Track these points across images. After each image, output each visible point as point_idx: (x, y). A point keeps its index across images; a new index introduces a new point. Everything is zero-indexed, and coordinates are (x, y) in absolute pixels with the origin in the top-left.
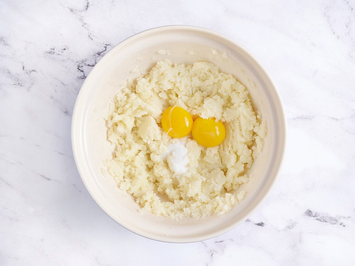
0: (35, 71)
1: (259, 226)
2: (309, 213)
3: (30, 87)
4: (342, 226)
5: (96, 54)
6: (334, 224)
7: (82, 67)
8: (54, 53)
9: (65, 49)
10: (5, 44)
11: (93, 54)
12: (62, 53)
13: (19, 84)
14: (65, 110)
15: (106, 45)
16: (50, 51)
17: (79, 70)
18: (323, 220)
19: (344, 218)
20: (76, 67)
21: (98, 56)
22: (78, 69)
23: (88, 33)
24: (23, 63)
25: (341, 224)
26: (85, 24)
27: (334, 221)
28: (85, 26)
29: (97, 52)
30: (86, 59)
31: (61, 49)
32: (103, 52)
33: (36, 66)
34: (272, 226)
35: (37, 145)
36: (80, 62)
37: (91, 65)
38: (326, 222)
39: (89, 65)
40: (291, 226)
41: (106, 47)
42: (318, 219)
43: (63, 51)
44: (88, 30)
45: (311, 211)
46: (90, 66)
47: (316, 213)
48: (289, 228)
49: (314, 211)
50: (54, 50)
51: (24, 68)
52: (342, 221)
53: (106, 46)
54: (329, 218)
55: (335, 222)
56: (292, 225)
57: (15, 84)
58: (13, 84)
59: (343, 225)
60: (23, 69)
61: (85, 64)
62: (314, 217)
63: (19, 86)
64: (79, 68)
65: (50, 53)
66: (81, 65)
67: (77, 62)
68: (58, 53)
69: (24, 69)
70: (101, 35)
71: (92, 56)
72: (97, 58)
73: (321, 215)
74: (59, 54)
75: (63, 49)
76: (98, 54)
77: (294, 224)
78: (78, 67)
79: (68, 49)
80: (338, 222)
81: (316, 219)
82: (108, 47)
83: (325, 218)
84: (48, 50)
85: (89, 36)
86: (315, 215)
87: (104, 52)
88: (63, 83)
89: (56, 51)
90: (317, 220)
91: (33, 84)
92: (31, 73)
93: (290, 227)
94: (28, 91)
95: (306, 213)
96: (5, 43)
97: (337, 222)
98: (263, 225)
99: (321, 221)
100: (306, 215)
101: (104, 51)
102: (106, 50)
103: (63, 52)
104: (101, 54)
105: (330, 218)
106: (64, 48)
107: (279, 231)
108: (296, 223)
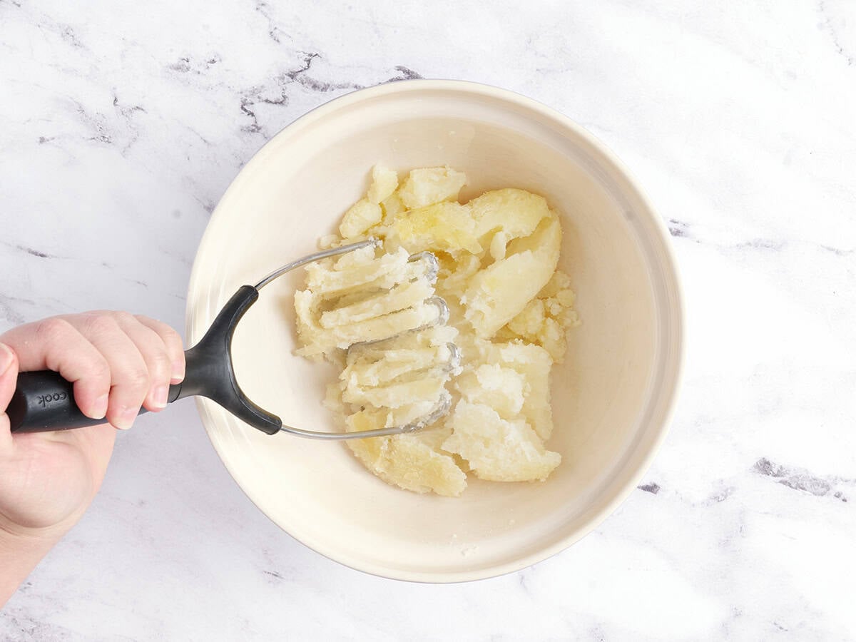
0: (142, 109)
1: (647, 492)
2: (765, 467)
3: (129, 146)
4: (839, 501)
5: (285, 76)
6: (822, 495)
7: (252, 104)
8: (188, 69)
9: (213, 62)
10: (76, 45)
11: (278, 75)
12: (207, 70)
13: (103, 137)
14: (207, 204)
15: (310, 55)
16: (180, 64)
17: (246, 110)
18: (796, 483)
19: (846, 481)
20: (238, 104)
21: (291, 80)
22: (242, 108)
23: (270, 26)
24: (114, 89)
25: (838, 496)
26: (263, 5)
27: (822, 487)
28: (263, 7)
29: (288, 72)
30: (262, 87)
31: (205, 60)
32: (301, 71)
33: (143, 97)
34: (677, 493)
35: (139, 283)
36: (248, 93)
37: (273, 101)
38: (803, 489)
39: (267, 101)
40: (723, 495)
41: (309, 61)
42: (784, 483)
43: (209, 64)
44: (270, 20)
45: (768, 463)
46: (270, 102)
47: (781, 468)
48: (717, 498)
49: (777, 461)
50: (188, 61)
51: (116, 100)
52: (839, 488)
53: (308, 58)
54: (810, 480)
55: (824, 490)
56: (725, 494)
57: (94, 138)
58: (90, 137)
59: (842, 497)
60: (114, 103)
61: (259, 97)
62: (775, 476)
63: (103, 143)
64: (245, 107)
65: (178, 68)
66: (249, 100)
67: (241, 93)
68: (198, 69)
69: (117, 103)
70: (299, 33)
71: (277, 80)
72: (287, 85)
73: (792, 474)
74: (199, 73)
75: (209, 60)
76: (290, 76)
77: (729, 491)
78: (241, 104)
79: (221, 60)
80: (831, 491)
81: (781, 482)
82: (314, 60)
83: (800, 478)
84: (175, 61)
85: (271, 33)
86: (779, 471)
87: (303, 73)
88: (205, 139)
89: (192, 64)
90: (782, 485)
91: (135, 139)
92: (133, 115)
93: (719, 498)
94: (124, 156)
95: (757, 466)
96: (76, 42)
97: (828, 490)
98: (655, 490)
99: (791, 487)
100: (757, 470)
101: (305, 69)
102: (309, 67)
103: (208, 67)
104: (298, 77)
105: (813, 481)
106: (212, 58)
107: (693, 505)
108: (733, 489)
